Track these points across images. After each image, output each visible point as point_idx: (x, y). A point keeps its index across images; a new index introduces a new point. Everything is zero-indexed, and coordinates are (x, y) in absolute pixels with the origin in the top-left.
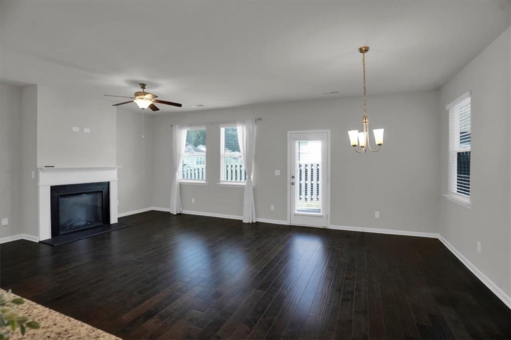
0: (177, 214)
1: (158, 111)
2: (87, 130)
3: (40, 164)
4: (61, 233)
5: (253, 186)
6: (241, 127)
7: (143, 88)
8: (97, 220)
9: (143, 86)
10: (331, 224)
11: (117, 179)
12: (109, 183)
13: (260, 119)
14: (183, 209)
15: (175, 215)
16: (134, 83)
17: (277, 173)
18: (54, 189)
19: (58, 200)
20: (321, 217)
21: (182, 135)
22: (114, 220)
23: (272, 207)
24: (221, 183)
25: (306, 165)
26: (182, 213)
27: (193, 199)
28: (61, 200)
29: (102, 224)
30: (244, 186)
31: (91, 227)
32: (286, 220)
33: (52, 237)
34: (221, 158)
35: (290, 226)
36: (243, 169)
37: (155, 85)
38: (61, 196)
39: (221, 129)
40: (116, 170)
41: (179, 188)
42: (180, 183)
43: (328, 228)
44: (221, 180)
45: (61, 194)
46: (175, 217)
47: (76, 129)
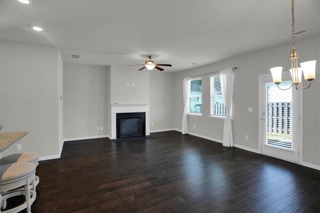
0: (185, 134)
1: (163, 71)
2: (133, 85)
3: (112, 102)
4: (121, 137)
5: (231, 119)
6: (223, 75)
7: (150, 58)
8: (139, 132)
9: (150, 57)
10: (303, 161)
11: (149, 111)
12: (145, 113)
13: (236, 68)
14: (189, 131)
15: (183, 135)
16: (144, 56)
17: (251, 110)
18: (118, 115)
19: (120, 120)
20: (292, 152)
21: (188, 84)
22: (148, 133)
23: (246, 137)
24: (211, 116)
25: (278, 104)
26: (189, 134)
27: (195, 125)
28: (121, 120)
29: (141, 135)
30: (224, 119)
31: (136, 135)
32: (257, 149)
33: (117, 138)
34: (211, 98)
35: (261, 154)
36: (224, 106)
37: (156, 56)
38: (121, 118)
39: (211, 78)
40: (149, 106)
41: (186, 117)
42: (187, 115)
43: (300, 164)
44: (211, 114)
45: (121, 117)
46: (183, 136)
47: (128, 85)
